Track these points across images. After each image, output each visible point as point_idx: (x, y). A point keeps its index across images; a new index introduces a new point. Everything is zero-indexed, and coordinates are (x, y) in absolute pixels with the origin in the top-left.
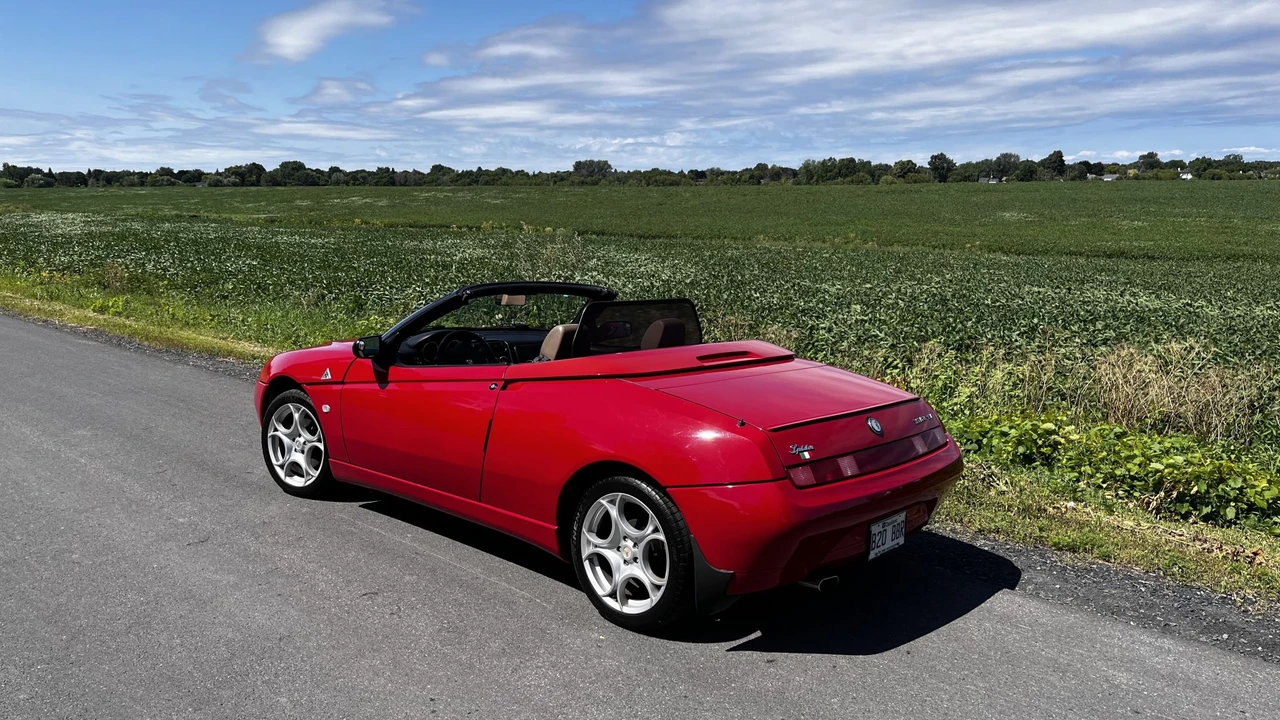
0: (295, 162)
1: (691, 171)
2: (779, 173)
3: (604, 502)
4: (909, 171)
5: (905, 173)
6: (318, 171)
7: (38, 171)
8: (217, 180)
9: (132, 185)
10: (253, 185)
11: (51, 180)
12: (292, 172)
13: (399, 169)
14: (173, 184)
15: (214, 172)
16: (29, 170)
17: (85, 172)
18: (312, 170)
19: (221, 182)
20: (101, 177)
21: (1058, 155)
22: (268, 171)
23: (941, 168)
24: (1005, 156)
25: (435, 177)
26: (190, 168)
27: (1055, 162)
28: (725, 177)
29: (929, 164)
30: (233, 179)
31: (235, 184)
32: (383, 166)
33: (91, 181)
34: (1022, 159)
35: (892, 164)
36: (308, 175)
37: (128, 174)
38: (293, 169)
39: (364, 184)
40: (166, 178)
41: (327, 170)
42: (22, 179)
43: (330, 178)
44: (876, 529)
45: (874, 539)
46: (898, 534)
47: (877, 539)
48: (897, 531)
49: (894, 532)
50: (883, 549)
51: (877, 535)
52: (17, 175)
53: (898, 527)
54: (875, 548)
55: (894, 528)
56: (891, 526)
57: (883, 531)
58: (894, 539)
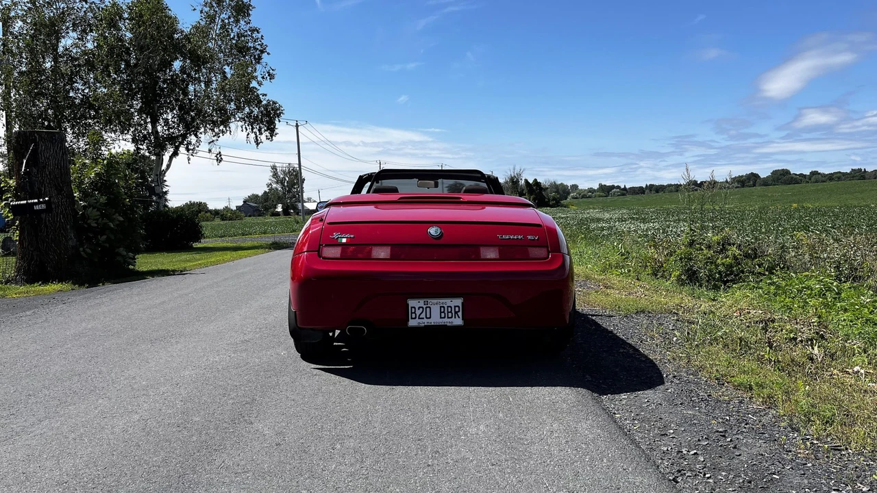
0: (783, 170)
6: (801, 175)
7: (618, 187)
8: (724, 186)
10: (749, 187)
11: (625, 192)
12: (780, 177)
13: (870, 169)
14: (696, 190)
15: (724, 181)
16: (613, 187)
17: (644, 186)
18: (796, 175)
19: (727, 187)
20: (653, 188)
31: (737, 188)
32: (856, 167)
33: (647, 191)
36: (792, 178)
37: (670, 185)
38: (781, 175)
39: (838, 182)
40: (692, 187)
41: (808, 174)
42: (608, 192)
43: (810, 179)
44: (412, 303)
45: (413, 311)
46: (450, 315)
47: (418, 312)
48: (448, 312)
49: (444, 312)
50: (426, 322)
51: (417, 309)
52: (606, 190)
53: (449, 309)
54: (415, 318)
55: (442, 309)
56: (439, 306)
57: (426, 308)
58: (445, 317)
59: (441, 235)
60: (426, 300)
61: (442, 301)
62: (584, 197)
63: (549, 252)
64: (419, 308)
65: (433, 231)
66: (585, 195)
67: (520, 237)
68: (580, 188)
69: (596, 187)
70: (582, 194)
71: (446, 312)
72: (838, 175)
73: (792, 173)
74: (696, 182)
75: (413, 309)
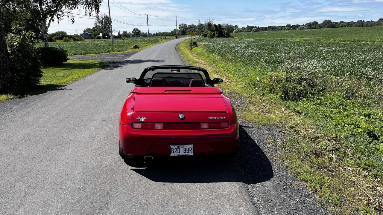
0: (328, 20)
6: (336, 23)
7: (256, 27)
8: (302, 28)
9: (279, 30)
10: (313, 28)
11: (258, 29)
12: (327, 24)
13: (365, 21)
14: (290, 29)
15: (303, 25)
16: (253, 27)
17: (267, 27)
18: (334, 22)
19: (304, 28)
20: (271, 28)
25: (379, 23)
26: (296, 24)
31: (308, 28)
32: (360, 20)
33: (268, 29)
36: (332, 24)
37: (278, 27)
38: (327, 22)
39: (352, 26)
40: (288, 27)
41: (339, 22)
42: (251, 29)
43: (340, 25)
44: (172, 147)
45: (172, 150)
46: (188, 151)
47: (174, 151)
48: (187, 150)
49: (185, 150)
50: (178, 154)
51: (174, 149)
52: (250, 28)
53: (188, 149)
54: (173, 153)
55: (185, 149)
56: (183, 148)
57: (178, 149)
58: (185, 152)
59: (184, 118)
60: (178, 146)
61: (184, 146)
62: (240, 31)
63: (229, 124)
64: (175, 149)
65: (181, 116)
66: (240, 30)
67: (217, 118)
68: (238, 27)
69: (246, 27)
70: (239, 30)
71: (186, 150)
72: (352, 23)
73: (332, 22)
74: (290, 25)
75: (172, 149)
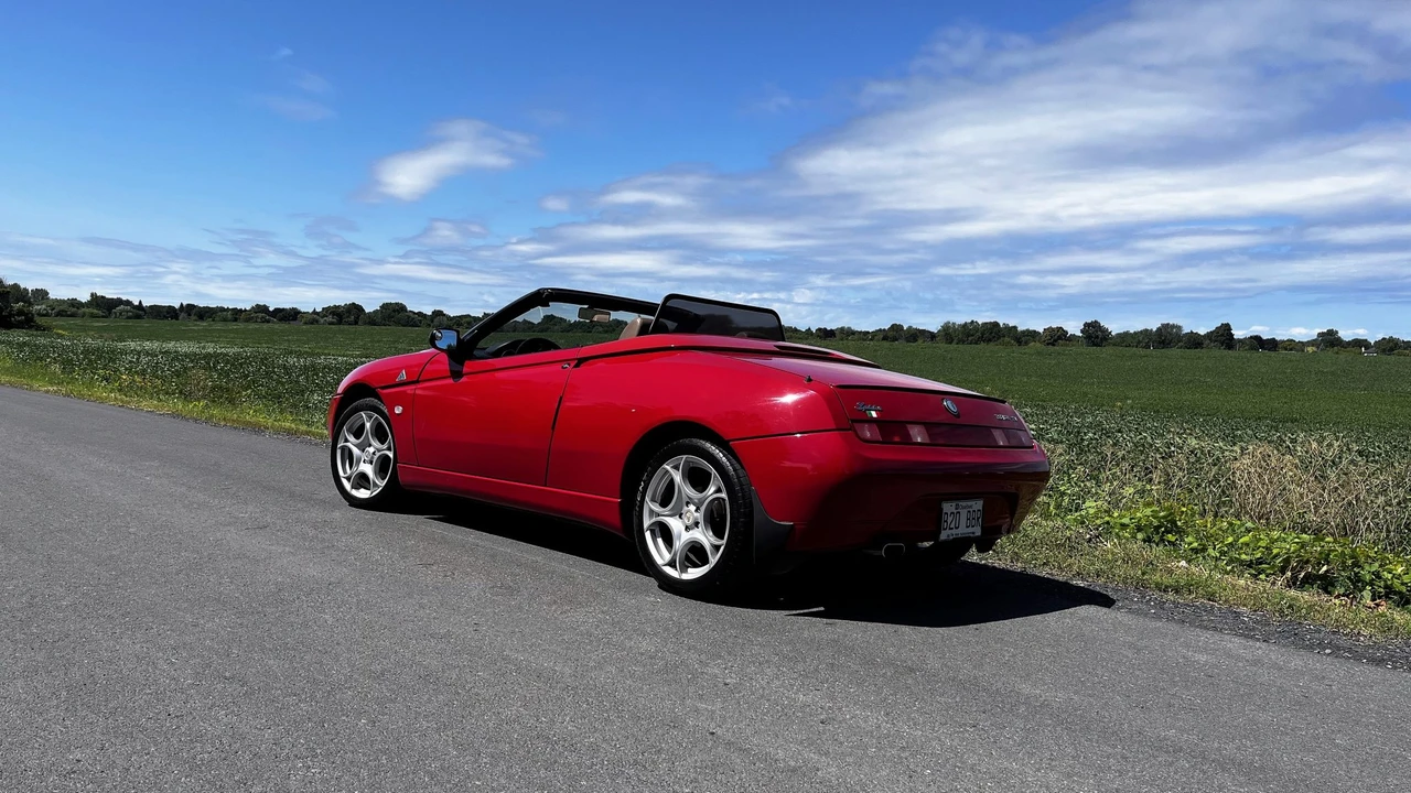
0: (397, 304)
1: (820, 329)
2: (915, 335)
3: (668, 468)
4: (1059, 338)
5: (1055, 341)
6: (420, 314)
7: (128, 303)
8: (314, 318)
9: (225, 320)
10: (350, 324)
11: (140, 312)
12: (393, 314)
14: (268, 322)
15: (311, 311)
16: (119, 302)
17: (177, 306)
18: (414, 313)
19: (317, 321)
20: (193, 311)
21: (1226, 328)
22: (367, 311)
23: (1095, 334)
24: (1166, 326)
26: (287, 306)
27: (1222, 335)
28: (856, 337)
29: (1082, 331)
30: (330, 319)
31: (332, 324)
33: (182, 315)
34: (1186, 330)
35: (1041, 331)
36: (409, 317)
37: (222, 309)
38: (394, 311)
40: (260, 315)
41: (430, 313)
42: (109, 310)
43: (432, 322)
44: (948, 507)
45: (946, 519)
46: (973, 523)
47: (949, 520)
48: (973, 519)
49: (970, 519)
50: (954, 533)
51: (949, 516)
52: (104, 305)
53: (974, 514)
54: (946, 529)
55: (969, 514)
56: (966, 511)
57: (957, 513)
58: (967, 526)
60: (956, 502)
61: (969, 503)
64: (951, 514)
65: (949, 406)
66: (62, 310)
67: (1007, 417)
68: (52, 296)
69: (84, 297)
70: (58, 308)
72: (468, 319)
73: (408, 309)
74: (266, 307)
75: (946, 516)
